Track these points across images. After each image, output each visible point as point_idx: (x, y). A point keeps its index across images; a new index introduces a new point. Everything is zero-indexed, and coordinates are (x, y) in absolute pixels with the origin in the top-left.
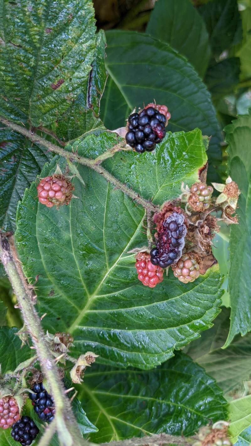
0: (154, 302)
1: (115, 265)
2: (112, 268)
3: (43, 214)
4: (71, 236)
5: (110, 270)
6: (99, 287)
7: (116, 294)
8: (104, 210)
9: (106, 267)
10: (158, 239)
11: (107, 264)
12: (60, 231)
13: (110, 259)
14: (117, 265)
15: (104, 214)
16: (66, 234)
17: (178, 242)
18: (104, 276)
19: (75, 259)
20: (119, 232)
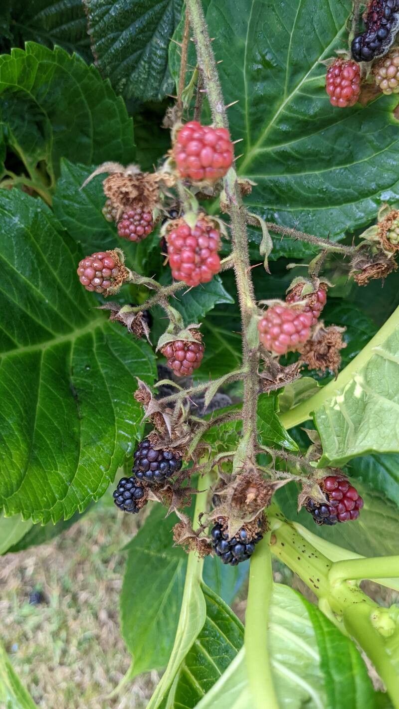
0: (332, 166)
1: (296, 91)
2: (290, 97)
3: (217, 8)
4: (246, 44)
5: (288, 100)
6: (266, 132)
7: (286, 146)
8: (298, 4)
9: (283, 94)
10: (366, 21)
11: (285, 88)
12: (234, 34)
13: (291, 80)
14: (298, 92)
15: (297, 9)
16: (241, 40)
17: (392, 16)
18: (277, 111)
19: (245, 79)
20: (312, 36)
